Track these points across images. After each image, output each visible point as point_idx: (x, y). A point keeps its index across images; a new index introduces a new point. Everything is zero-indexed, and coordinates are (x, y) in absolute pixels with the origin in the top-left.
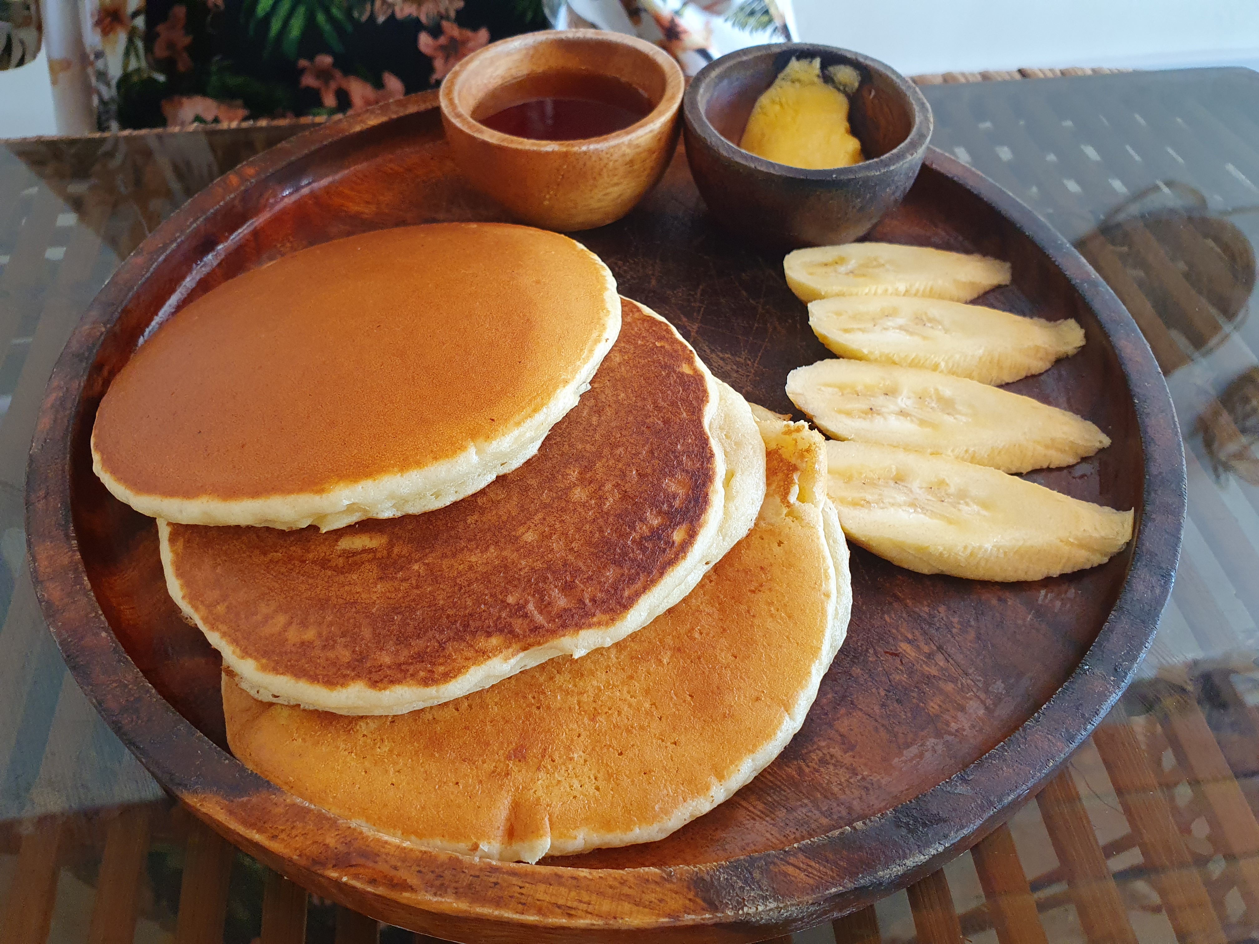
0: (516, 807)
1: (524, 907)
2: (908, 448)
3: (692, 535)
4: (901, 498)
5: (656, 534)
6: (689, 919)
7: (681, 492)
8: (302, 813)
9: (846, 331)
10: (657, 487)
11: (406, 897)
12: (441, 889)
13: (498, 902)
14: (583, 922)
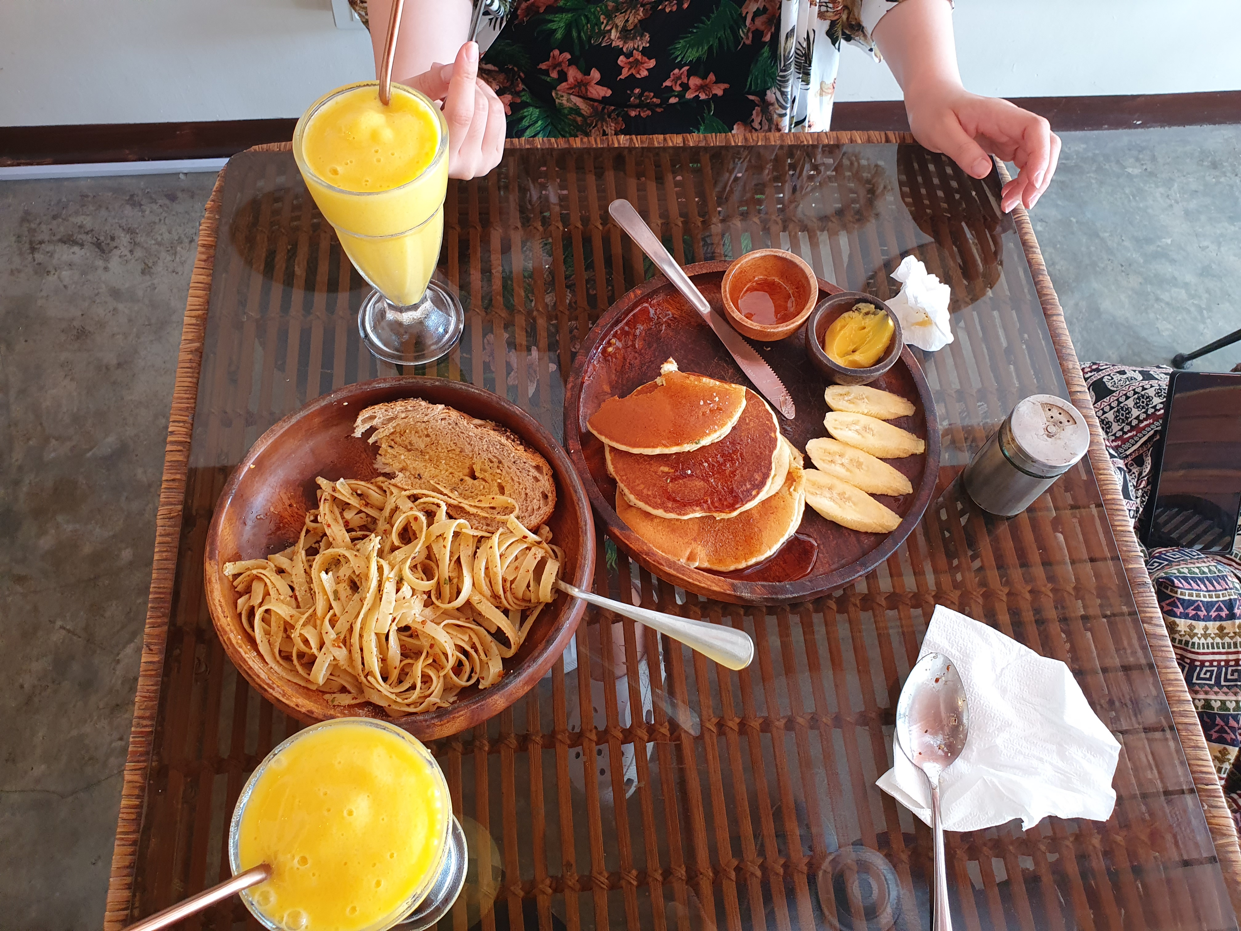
0: (691, 553)
1: (689, 578)
2: (838, 478)
3: (758, 493)
4: (828, 495)
5: (748, 491)
6: (728, 592)
7: (759, 479)
8: (638, 539)
9: (835, 428)
10: (752, 476)
11: (661, 567)
12: (670, 568)
13: (683, 575)
14: (703, 585)
